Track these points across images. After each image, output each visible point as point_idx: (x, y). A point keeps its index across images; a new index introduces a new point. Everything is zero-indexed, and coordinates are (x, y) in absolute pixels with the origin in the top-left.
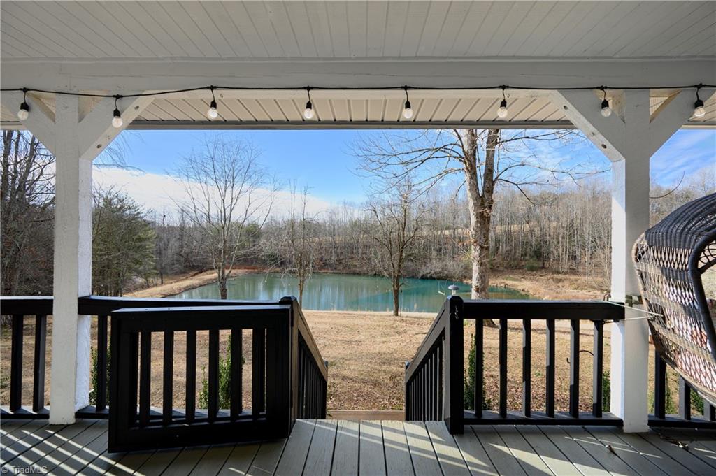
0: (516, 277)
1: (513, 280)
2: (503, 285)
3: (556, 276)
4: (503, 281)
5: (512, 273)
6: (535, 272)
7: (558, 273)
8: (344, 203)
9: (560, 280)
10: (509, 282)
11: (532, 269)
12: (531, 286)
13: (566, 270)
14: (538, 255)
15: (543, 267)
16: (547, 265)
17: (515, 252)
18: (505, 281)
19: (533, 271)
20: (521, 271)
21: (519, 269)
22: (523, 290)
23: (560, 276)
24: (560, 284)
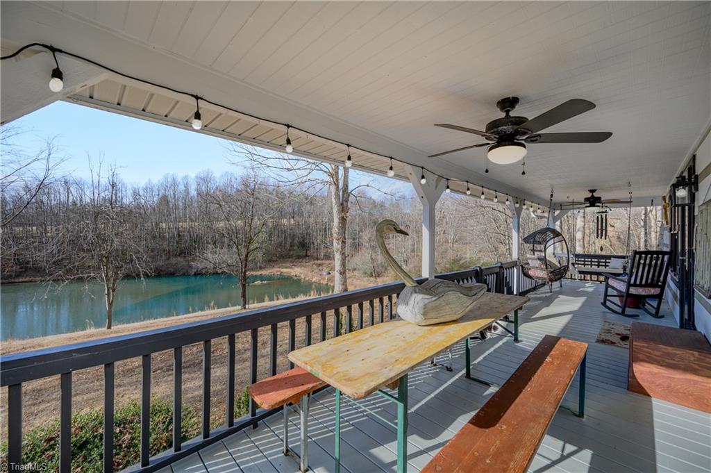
0: (288, 265)
1: (286, 268)
2: (279, 273)
3: (316, 262)
4: (278, 269)
5: (284, 262)
6: (301, 260)
7: (318, 259)
8: (66, 183)
9: (320, 265)
10: (284, 270)
11: (299, 257)
12: (301, 271)
13: (322, 257)
14: (303, 245)
15: (306, 256)
16: (309, 253)
17: (286, 243)
18: (280, 269)
19: (299, 259)
20: (291, 259)
21: (289, 258)
22: (296, 276)
23: (319, 262)
24: (320, 268)
